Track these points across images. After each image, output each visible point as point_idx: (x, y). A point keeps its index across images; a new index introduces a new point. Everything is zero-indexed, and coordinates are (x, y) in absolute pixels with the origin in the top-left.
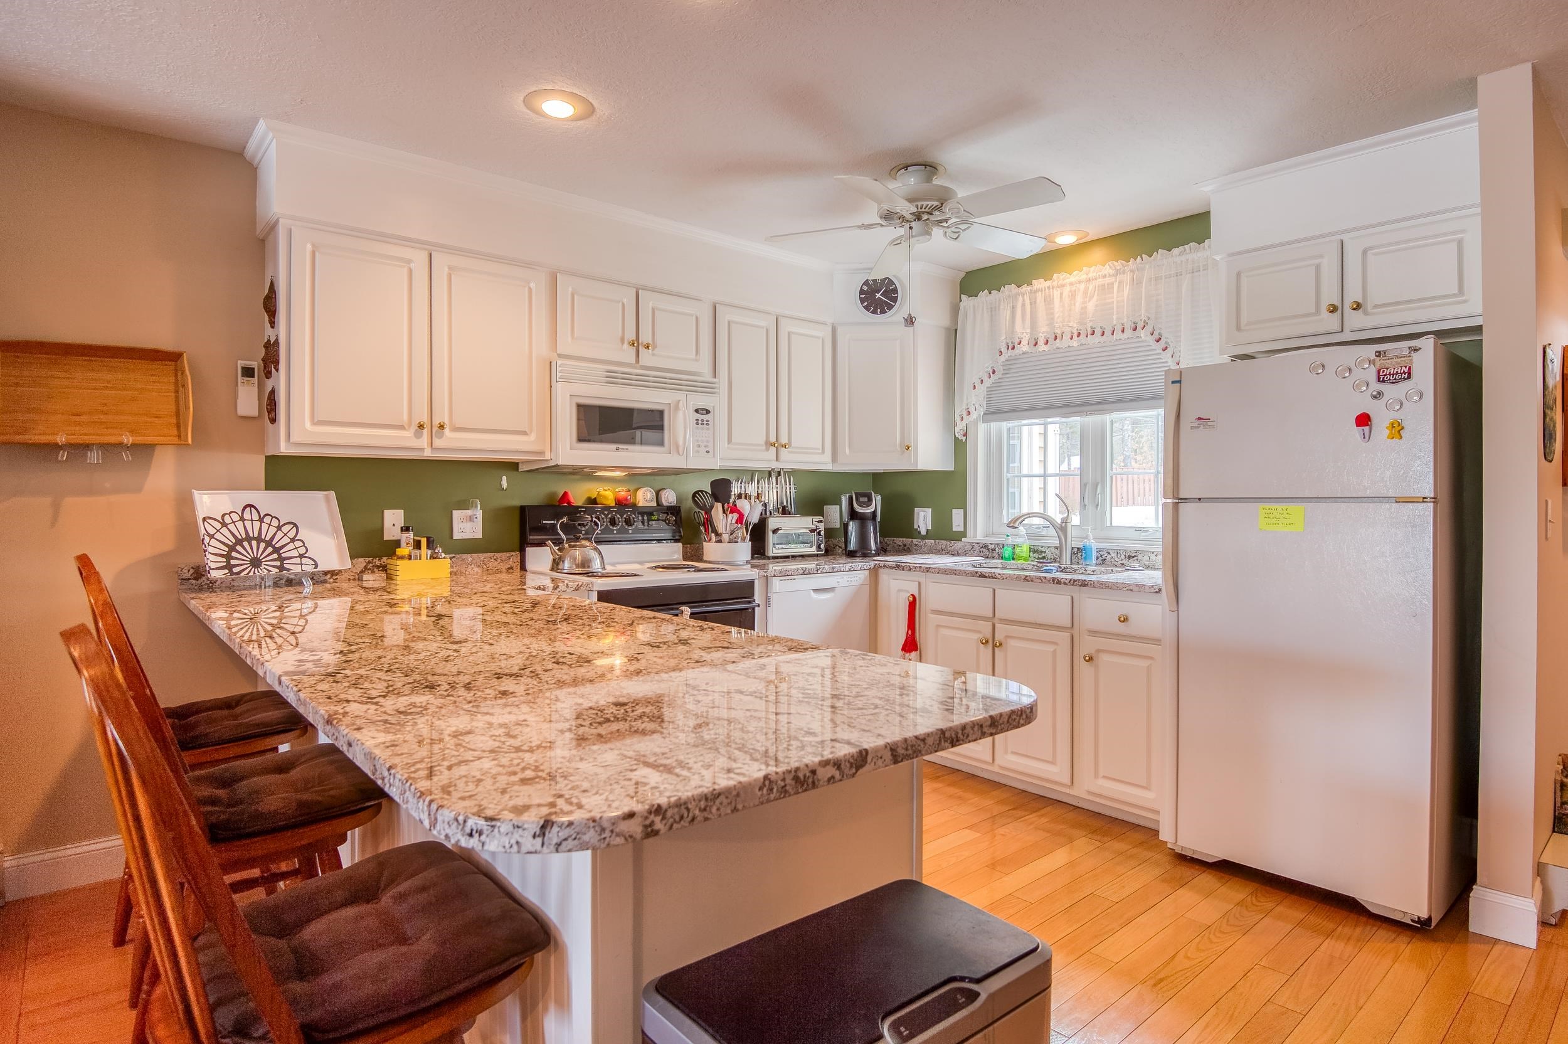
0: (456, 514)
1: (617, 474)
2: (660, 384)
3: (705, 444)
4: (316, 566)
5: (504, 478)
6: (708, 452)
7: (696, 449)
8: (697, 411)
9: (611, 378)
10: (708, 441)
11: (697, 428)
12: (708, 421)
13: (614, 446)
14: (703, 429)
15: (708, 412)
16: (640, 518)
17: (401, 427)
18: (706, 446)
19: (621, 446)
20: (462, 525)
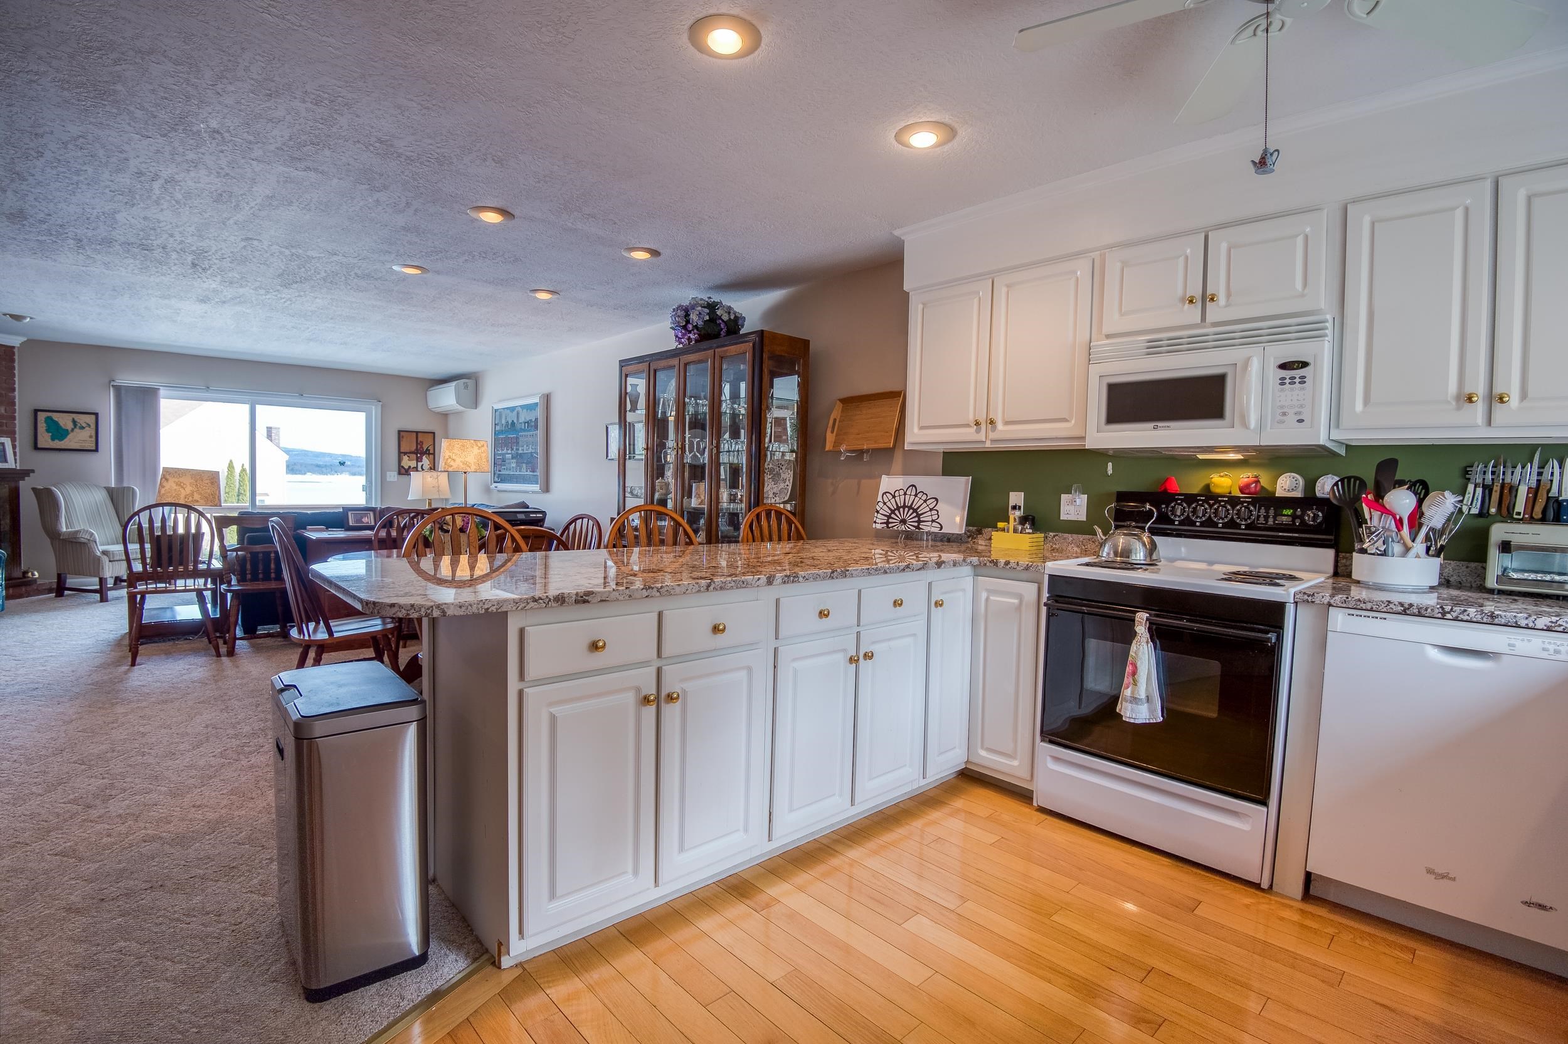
0: (1064, 497)
1: (1232, 456)
2: (1223, 341)
3: (1297, 410)
4: (941, 528)
5: (1110, 464)
6: (1300, 421)
7: (1279, 418)
8: (1283, 366)
9: (1153, 348)
10: (1301, 406)
11: (1282, 390)
12: (1303, 377)
13: (1151, 425)
14: (1292, 390)
15: (1305, 364)
16: (1263, 511)
17: (968, 426)
18: (1299, 413)
19: (1160, 424)
20: (1068, 508)
